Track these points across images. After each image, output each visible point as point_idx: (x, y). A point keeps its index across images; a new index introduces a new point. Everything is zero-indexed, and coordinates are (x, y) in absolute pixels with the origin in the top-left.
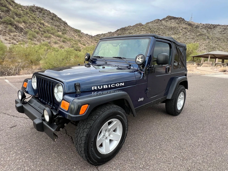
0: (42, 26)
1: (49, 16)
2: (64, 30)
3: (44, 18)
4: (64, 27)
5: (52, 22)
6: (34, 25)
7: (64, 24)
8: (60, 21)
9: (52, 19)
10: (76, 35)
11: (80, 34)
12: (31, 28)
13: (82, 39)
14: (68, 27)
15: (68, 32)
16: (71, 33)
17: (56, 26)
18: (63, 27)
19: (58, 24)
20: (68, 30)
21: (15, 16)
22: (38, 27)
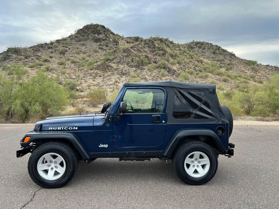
0: (200, 63)
1: (210, 50)
2: (229, 65)
3: (204, 54)
4: (230, 61)
5: (214, 57)
6: (189, 64)
7: (231, 56)
8: (225, 53)
9: (214, 53)
10: (249, 70)
11: (255, 66)
12: (185, 69)
13: (259, 74)
14: (237, 60)
16: (239, 67)
17: (218, 61)
18: (229, 60)
19: (221, 57)
20: (236, 63)
21: (170, 58)
22: (194, 66)
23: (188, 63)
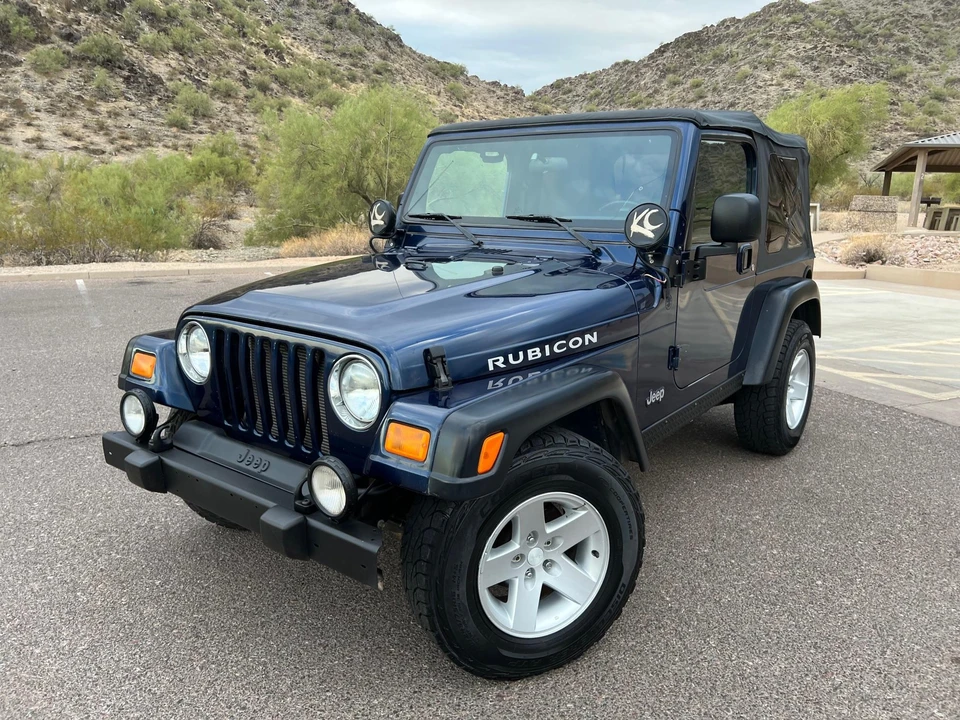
0: (275, 59)
1: (318, 11)
2: (380, 74)
3: (294, 23)
4: (384, 58)
5: (331, 37)
6: (226, 57)
7: (386, 43)
8: (370, 29)
9: (331, 24)
10: (439, 94)
11: (461, 84)
12: (204, 74)
13: (466, 111)
14: (405, 57)
15: (398, 78)
16: (412, 81)
17: (343, 55)
18: (380, 56)
19: (355, 43)
20: (403, 68)
21: (144, 24)
22: (243, 68)
23: (220, 53)
